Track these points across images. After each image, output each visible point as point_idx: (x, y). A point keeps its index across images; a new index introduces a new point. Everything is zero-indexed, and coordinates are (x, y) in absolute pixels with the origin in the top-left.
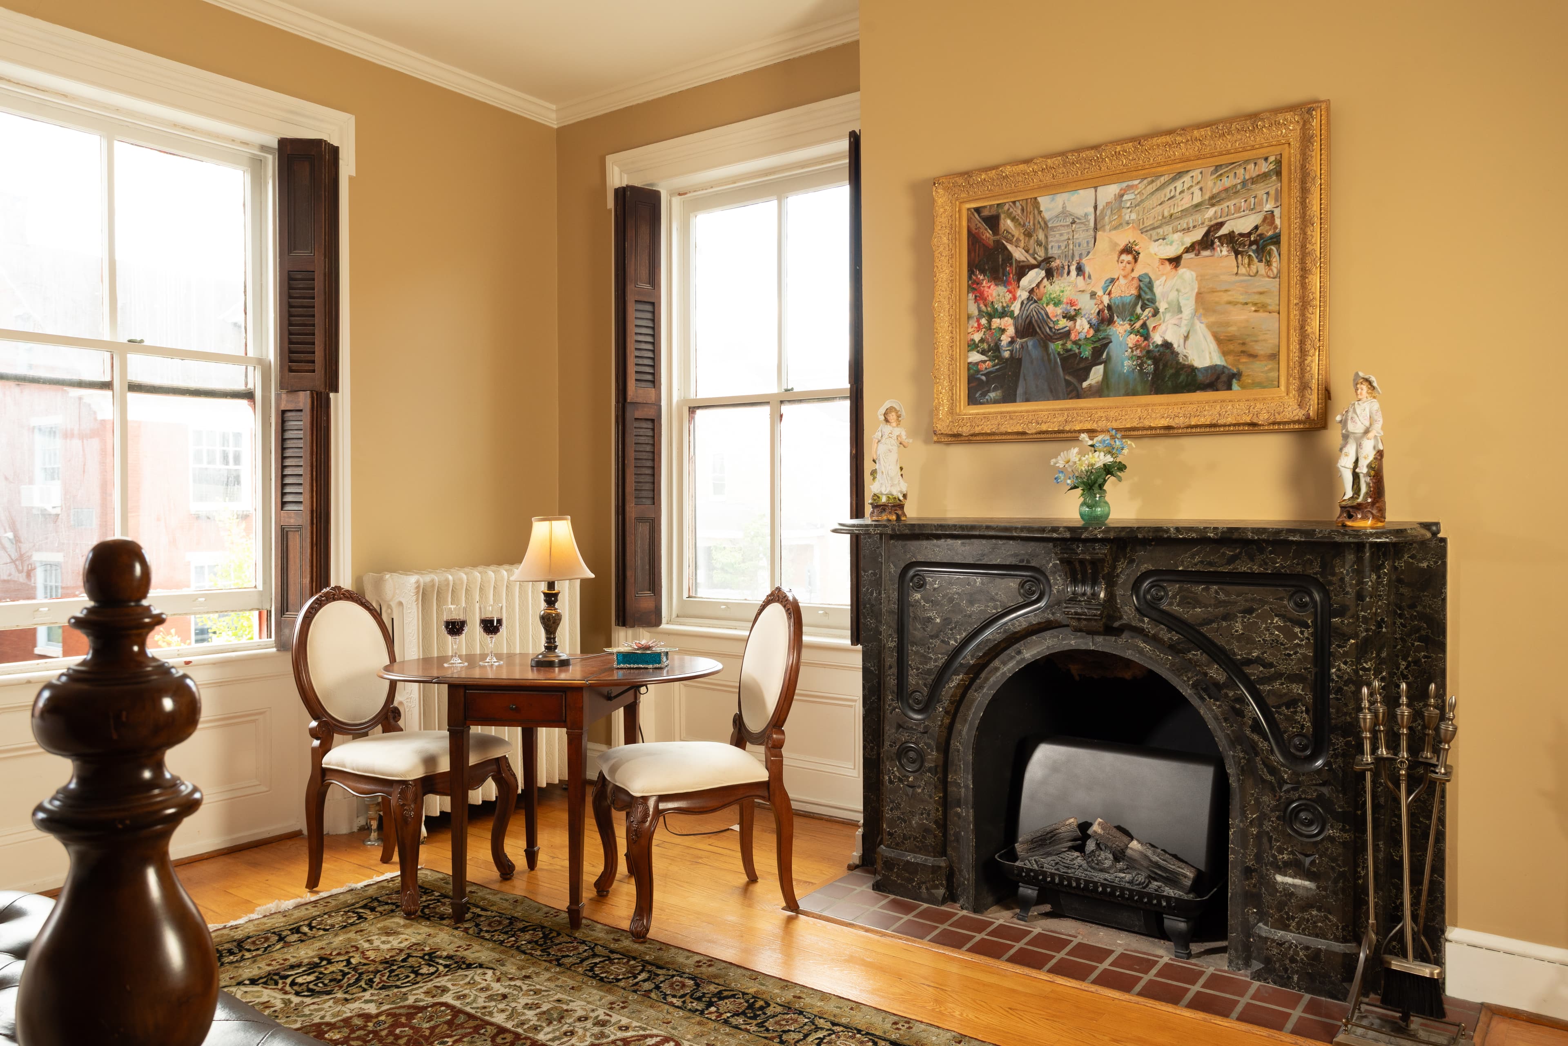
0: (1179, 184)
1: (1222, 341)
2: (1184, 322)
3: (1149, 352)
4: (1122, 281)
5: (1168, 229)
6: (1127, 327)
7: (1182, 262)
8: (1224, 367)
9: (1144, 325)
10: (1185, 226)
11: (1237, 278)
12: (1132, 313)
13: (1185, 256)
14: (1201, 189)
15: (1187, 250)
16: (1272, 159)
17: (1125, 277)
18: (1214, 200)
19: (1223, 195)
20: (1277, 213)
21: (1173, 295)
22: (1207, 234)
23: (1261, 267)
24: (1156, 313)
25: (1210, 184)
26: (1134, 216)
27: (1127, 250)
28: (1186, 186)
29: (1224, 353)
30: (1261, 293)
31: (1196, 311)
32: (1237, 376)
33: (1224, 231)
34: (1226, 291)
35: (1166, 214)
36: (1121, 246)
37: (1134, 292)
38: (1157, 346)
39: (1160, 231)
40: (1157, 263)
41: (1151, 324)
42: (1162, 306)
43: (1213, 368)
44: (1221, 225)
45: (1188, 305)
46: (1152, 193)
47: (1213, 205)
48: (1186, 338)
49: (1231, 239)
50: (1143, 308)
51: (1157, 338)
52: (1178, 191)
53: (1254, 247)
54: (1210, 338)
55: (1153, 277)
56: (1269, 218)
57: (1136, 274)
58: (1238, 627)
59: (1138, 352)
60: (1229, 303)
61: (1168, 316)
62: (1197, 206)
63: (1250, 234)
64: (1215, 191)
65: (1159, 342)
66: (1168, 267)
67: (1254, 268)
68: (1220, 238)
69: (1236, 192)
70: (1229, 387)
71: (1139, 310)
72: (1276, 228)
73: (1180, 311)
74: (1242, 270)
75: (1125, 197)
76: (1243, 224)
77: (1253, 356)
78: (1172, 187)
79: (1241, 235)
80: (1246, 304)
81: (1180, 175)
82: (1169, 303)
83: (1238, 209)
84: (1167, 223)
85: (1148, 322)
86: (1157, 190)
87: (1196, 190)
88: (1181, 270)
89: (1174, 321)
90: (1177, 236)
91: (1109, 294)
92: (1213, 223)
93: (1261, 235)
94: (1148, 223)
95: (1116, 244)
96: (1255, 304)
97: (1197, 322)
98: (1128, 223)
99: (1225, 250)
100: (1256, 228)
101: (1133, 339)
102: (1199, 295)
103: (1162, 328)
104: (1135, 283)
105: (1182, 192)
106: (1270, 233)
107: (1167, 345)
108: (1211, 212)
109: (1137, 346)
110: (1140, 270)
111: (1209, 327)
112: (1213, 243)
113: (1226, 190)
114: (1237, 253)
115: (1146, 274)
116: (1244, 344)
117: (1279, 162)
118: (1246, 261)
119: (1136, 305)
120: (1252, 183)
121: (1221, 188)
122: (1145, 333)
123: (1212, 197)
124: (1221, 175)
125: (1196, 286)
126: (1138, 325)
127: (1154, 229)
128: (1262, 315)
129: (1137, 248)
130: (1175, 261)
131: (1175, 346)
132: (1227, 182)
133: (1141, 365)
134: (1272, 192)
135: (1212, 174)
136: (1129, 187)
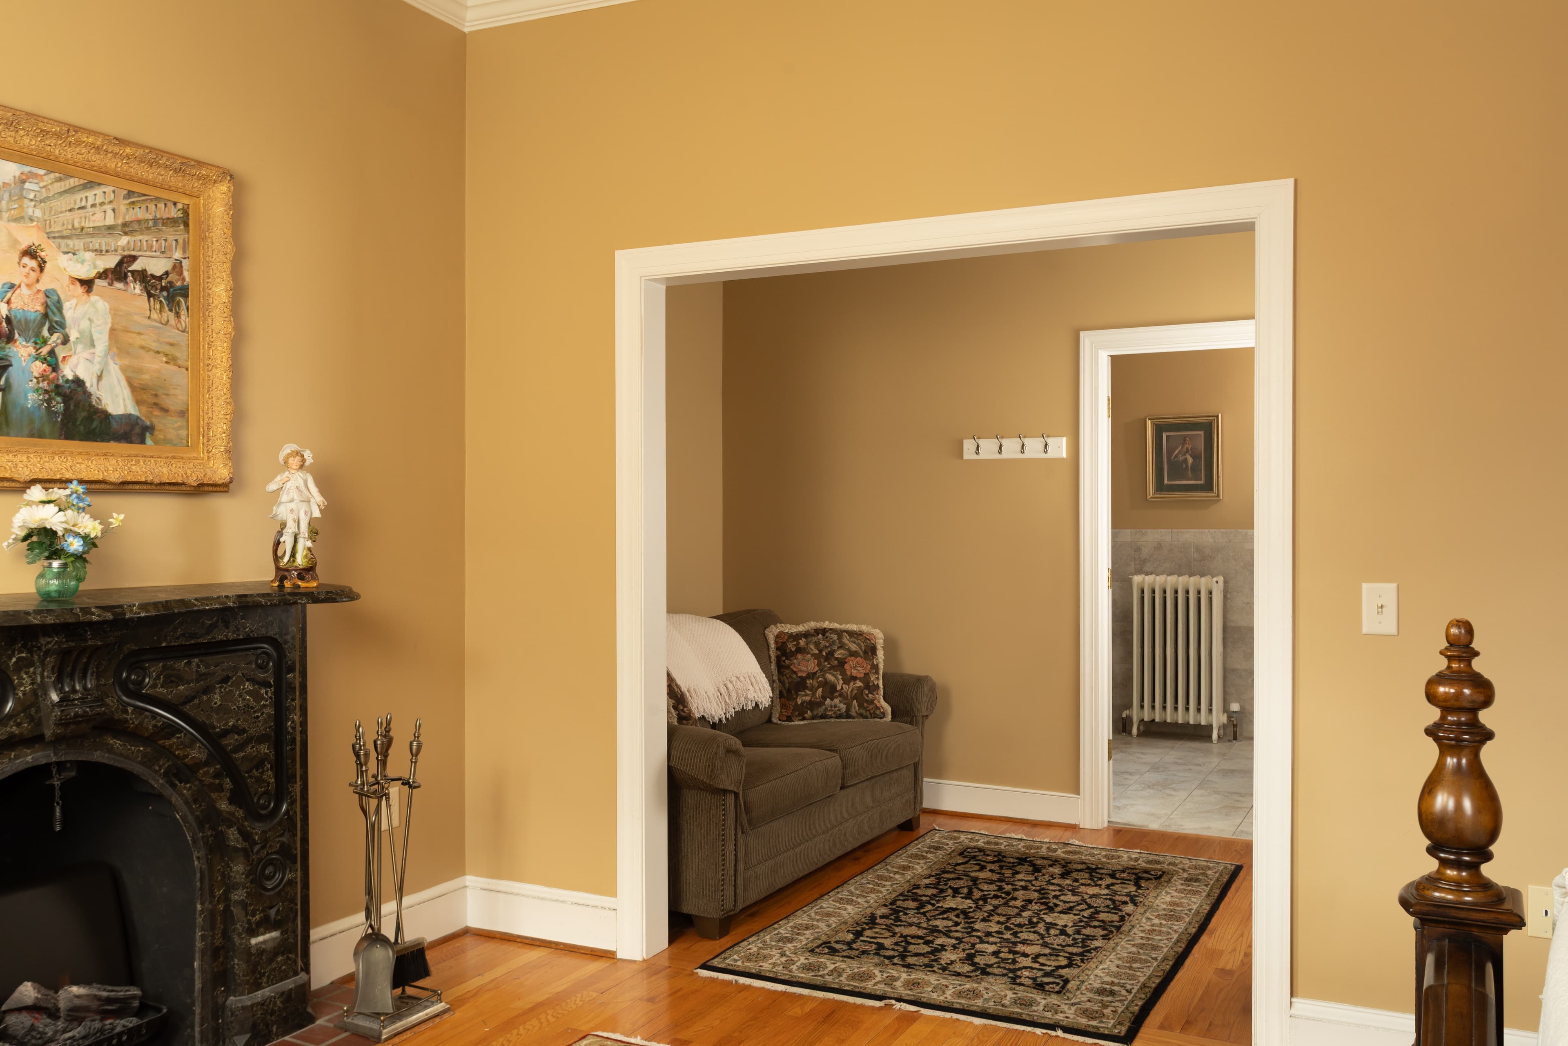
0: (90, 194)
1: (138, 389)
2: (97, 359)
3: (58, 386)
4: (24, 290)
5: (77, 244)
6: (32, 351)
7: (95, 287)
8: (138, 418)
9: (52, 353)
10: (97, 247)
11: (149, 322)
12: (38, 334)
13: (97, 281)
14: (114, 210)
15: (103, 275)
16: (180, 206)
17: (28, 286)
18: (127, 228)
19: (136, 227)
20: (185, 264)
21: (85, 324)
22: (120, 264)
23: (172, 315)
24: (66, 341)
25: (123, 208)
26: (38, 213)
27: (30, 253)
28: (98, 201)
29: (138, 402)
30: (172, 345)
31: (110, 348)
32: (150, 429)
33: (136, 266)
34: (139, 333)
35: (77, 225)
36: (24, 246)
37: (40, 308)
38: (67, 381)
39: (70, 242)
40: (67, 281)
41: (61, 352)
42: (73, 335)
43: (127, 418)
44: (134, 258)
45: (102, 342)
46: (61, 193)
47: (126, 234)
48: (100, 378)
49: (143, 277)
50: (52, 331)
51: (68, 372)
52: (90, 202)
53: (165, 293)
54: (124, 383)
55: (62, 297)
56: (178, 267)
57: (42, 286)
58: (217, 698)
59: (44, 385)
60: (143, 348)
61: (80, 347)
62: (110, 228)
63: (160, 278)
64: (128, 218)
65: (70, 377)
66: (79, 289)
67: (165, 315)
68: (133, 272)
69: (148, 228)
70: (143, 441)
71: (45, 332)
72: (184, 280)
73: (93, 345)
74: (155, 315)
75: (27, 185)
76: (157, 266)
77: (165, 410)
78: (83, 195)
79: (153, 276)
80: (158, 352)
81: (90, 185)
82: (80, 332)
83: (150, 248)
84: (78, 236)
85: (57, 350)
86: (66, 192)
87: (108, 208)
88: (94, 298)
89: (86, 355)
90: (88, 255)
91: (8, 302)
92: (126, 253)
93: (171, 283)
94: (56, 228)
95: (16, 242)
96: (166, 355)
97: (111, 362)
98: (32, 220)
99: (137, 288)
100: (167, 273)
101: (38, 368)
102: (112, 330)
103: (73, 361)
104: (41, 296)
105: (93, 206)
106: (179, 284)
107: (78, 382)
108: (124, 241)
109: (43, 377)
110: (45, 284)
111: (124, 370)
112: (126, 277)
113: (139, 221)
114: (150, 295)
115: (54, 291)
116: (156, 395)
117: (186, 212)
118: (158, 306)
119: (42, 325)
120: (163, 225)
121: (133, 218)
122: (52, 361)
123: (125, 225)
124: (133, 203)
125: (109, 320)
126: (45, 350)
127: (63, 237)
128: (171, 367)
129: (43, 254)
130: (87, 284)
131: (88, 385)
132: (139, 213)
133: (49, 401)
134: (181, 241)
135: (125, 198)
136: (32, 175)
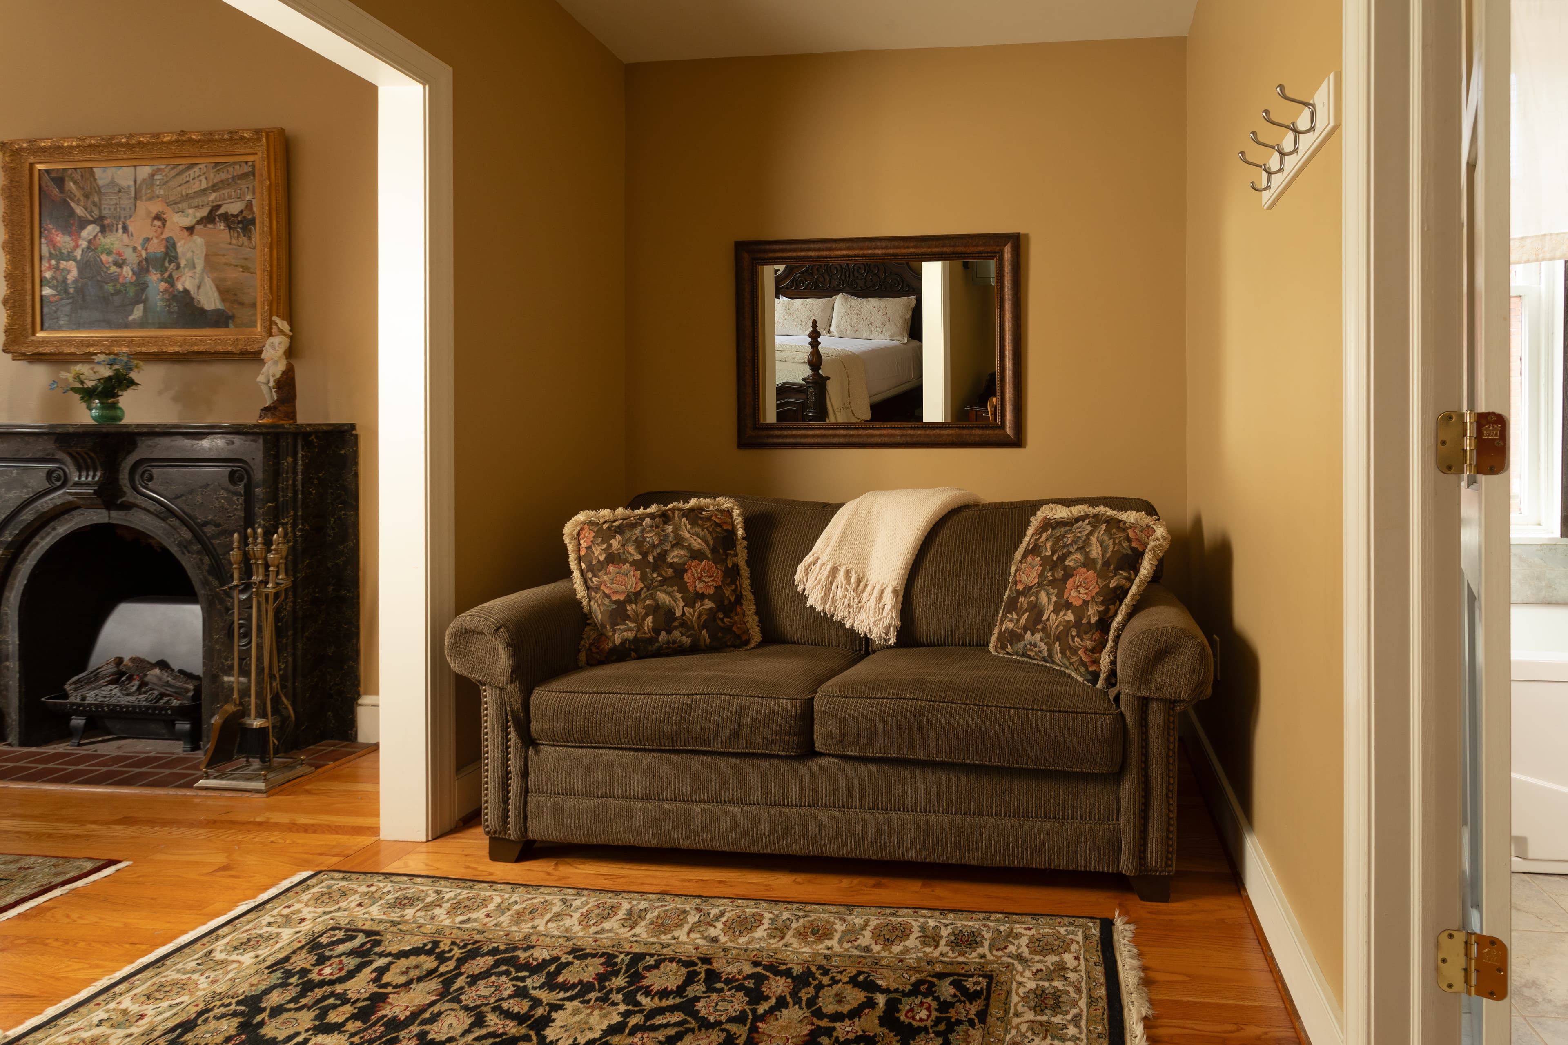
0: (191, 172)
1: (224, 292)
2: (198, 276)
3: (175, 296)
4: (155, 241)
5: (184, 205)
6: (159, 276)
7: (195, 231)
8: (224, 311)
9: (171, 276)
10: (196, 204)
11: (231, 247)
12: (163, 265)
13: (198, 227)
14: (206, 178)
15: (199, 222)
16: (250, 164)
17: (157, 237)
18: (214, 188)
19: (220, 185)
20: (254, 202)
21: (189, 255)
22: (211, 212)
23: (245, 239)
24: (178, 267)
25: (212, 175)
26: (162, 192)
27: (158, 217)
28: (197, 174)
29: (223, 300)
30: (246, 259)
31: (205, 267)
32: (232, 317)
33: (221, 211)
34: (224, 255)
35: (184, 193)
36: (153, 215)
37: (163, 250)
38: (180, 292)
39: (180, 205)
40: (178, 230)
41: (175, 275)
42: (183, 263)
43: (217, 311)
44: (219, 206)
45: (200, 264)
46: (174, 177)
47: (214, 191)
48: (199, 287)
49: (226, 217)
50: (170, 263)
51: (180, 287)
52: (192, 177)
53: (240, 225)
54: (214, 289)
55: (176, 240)
56: (249, 206)
57: (164, 236)
59: (166, 296)
60: (226, 264)
61: (187, 270)
62: (204, 190)
63: (237, 216)
64: (215, 181)
65: (181, 289)
66: (186, 233)
67: (241, 240)
68: (219, 216)
69: (228, 184)
70: (227, 326)
71: (167, 264)
72: (253, 213)
73: (194, 268)
74: (234, 241)
75: (156, 177)
76: (234, 208)
77: (242, 304)
78: (187, 174)
79: (232, 215)
80: (236, 266)
81: (192, 166)
82: (187, 261)
83: (230, 197)
84: (184, 201)
85: (174, 274)
86: (177, 175)
87: (203, 178)
88: (195, 237)
89: (190, 274)
90: (191, 211)
91: (146, 250)
92: (214, 204)
93: (244, 217)
94: (172, 198)
95: (150, 212)
96: (242, 267)
97: (206, 276)
98: (158, 197)
99: (222, 226)
100: (242, 212)
101: (163, 286)
102: (207, 256)
103: (183, 279)
104: (164, 243)
105: (194, 179)
106: (250, 217)
107: (186, 292)
108: (213, 196)
109: (166, 291)
110: (167, 234)
111: (214, 280)
112: (214, 219)
113: (222, 181)
114: (230, 228)
115: (171, 237)
116: (236, 295)
117: (253, 166)
118: (236, 235)
119: (165, 259)
120: (239, 179)
121: (219, 180)
122: (170, 281)
123: (214, 186)
124: (218, 170)
125: (204, 250)
126: (166, 275)
127: (176, 203)
128: (246, 274)
129: (165, 216)
130: (190, 230)
131: (192, 293)
132: (223, 176)
133: (169, 306)
134: (251, 187)
135: (213, 168)
136: (159, 170)
